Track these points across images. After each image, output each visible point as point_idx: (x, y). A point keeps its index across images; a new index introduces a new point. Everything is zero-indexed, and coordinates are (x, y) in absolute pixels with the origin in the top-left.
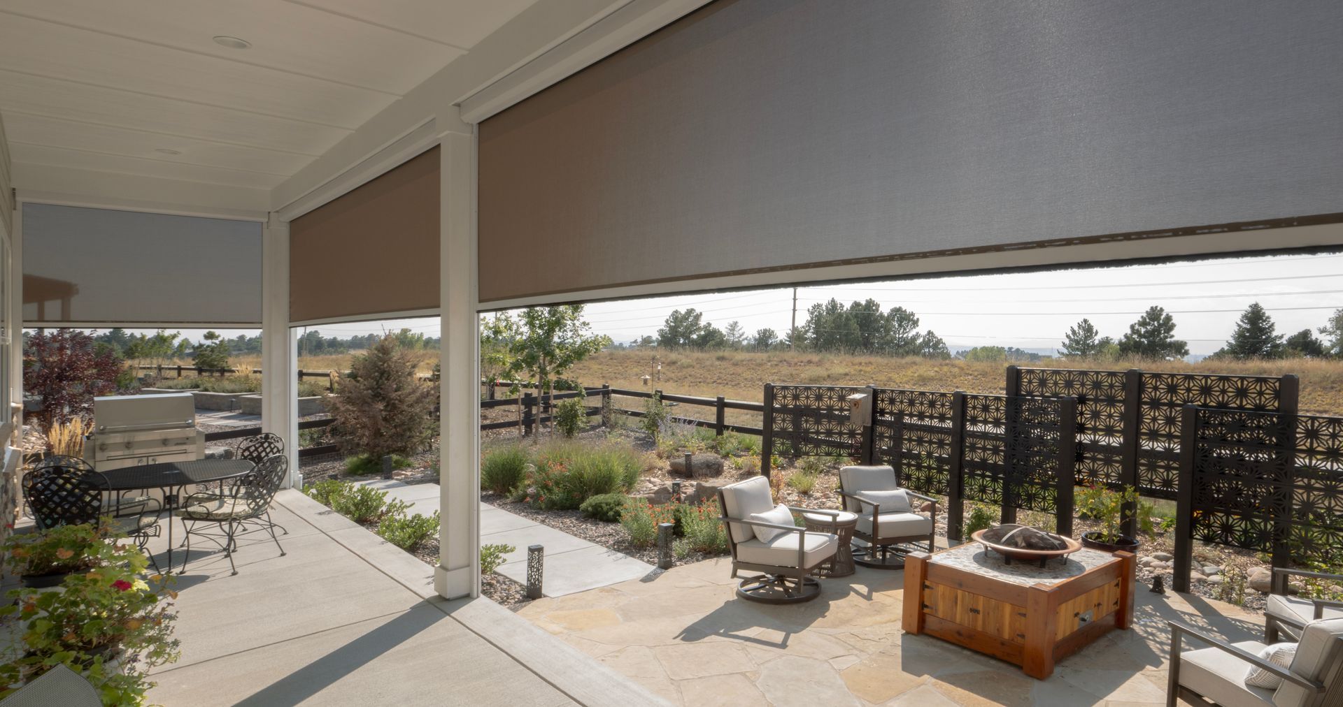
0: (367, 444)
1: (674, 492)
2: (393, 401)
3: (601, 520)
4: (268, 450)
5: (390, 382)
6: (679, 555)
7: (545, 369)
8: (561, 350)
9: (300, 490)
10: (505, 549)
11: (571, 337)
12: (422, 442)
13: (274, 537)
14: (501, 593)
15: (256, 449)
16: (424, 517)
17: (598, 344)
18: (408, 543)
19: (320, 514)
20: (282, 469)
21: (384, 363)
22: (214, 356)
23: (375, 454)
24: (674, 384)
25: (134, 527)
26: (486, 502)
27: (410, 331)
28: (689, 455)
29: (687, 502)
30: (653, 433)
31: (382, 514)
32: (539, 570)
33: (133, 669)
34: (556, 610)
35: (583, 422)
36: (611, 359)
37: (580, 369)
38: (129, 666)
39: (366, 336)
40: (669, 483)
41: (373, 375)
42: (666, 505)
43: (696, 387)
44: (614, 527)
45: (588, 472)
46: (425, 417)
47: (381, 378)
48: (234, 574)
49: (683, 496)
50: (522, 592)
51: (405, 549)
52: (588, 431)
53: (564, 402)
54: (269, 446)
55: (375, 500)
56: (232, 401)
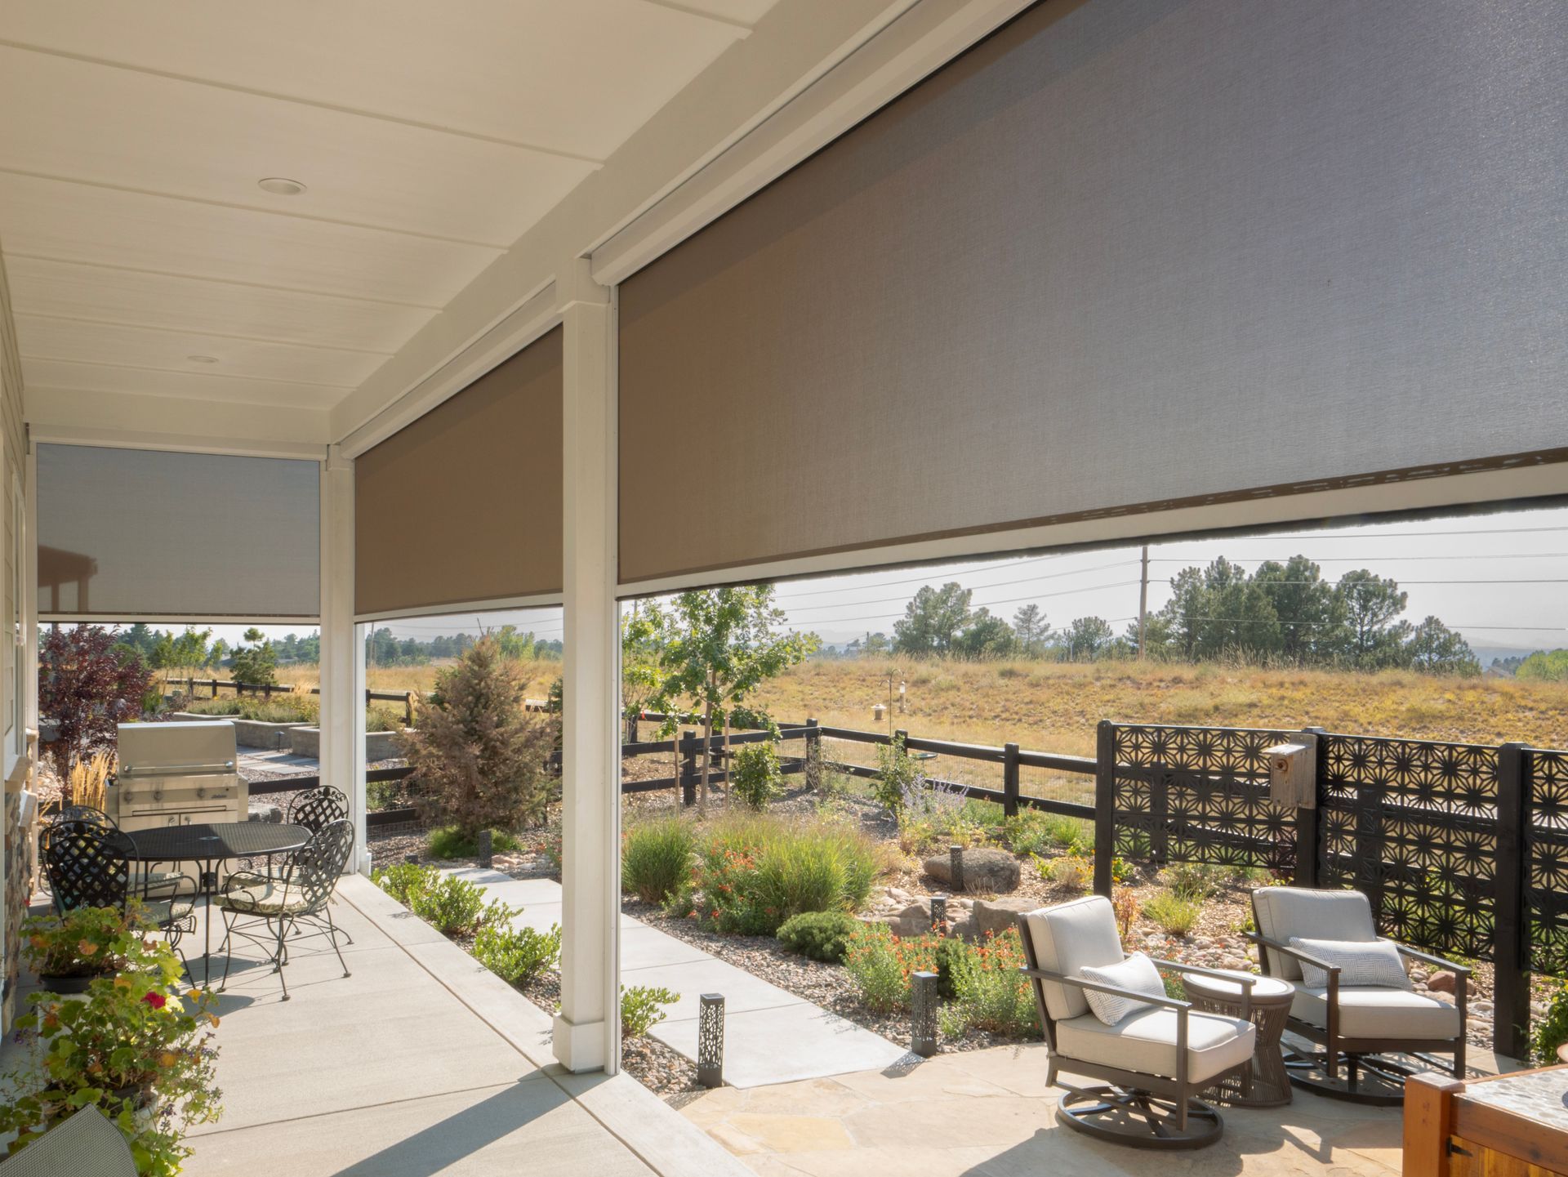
0: (458, 810)
1: (934, 914)
2: (493, 743)
3: (812, 957)
4: (328, 812)
5: (489, 711)
6: (948, 1032)
7: (715, 692)
8: (740, 660)
9: (368, 877)
10: (664, 996)
11: (756, 636)
12: (533, 812)
13: (335, 947)
14: (658, 1071)
15: (313, 810)
16: (537, 933)
17: (799, 650)
18: (515, 974)
19: (395, 916)
20: (346, 842)
21: (481, 681)
22: (256, 667)
23: (468, 827)
24: (925, 720)
25: (164, 917)
26: (628, 914)
27: (515, 629)
28: (958, 850)
29: (960, 937)
30: (893, 808)
31: (478, 924)
32: (716, 1038)
33: (166, 1124)
34: (746, 1111)
35: (775, 784)
36: (818, 674)
37: (768, 692)
38: (162, 1119)
39: (454, 637)
40: (924, 899)
41: (465, 701)
42: (924, 938)
43: (964, 726)
44: (833, 973)
45: (790, 872)
46: (538, 771)
47: (476, 706)
48: (285, 999)
49: (949, 924)
50: (690, 1073)
51: (510, 983)
52: (783, 799)
53: (746, 748)
54: (330, 806)
55: (469, 900)
56: (280, 735)
